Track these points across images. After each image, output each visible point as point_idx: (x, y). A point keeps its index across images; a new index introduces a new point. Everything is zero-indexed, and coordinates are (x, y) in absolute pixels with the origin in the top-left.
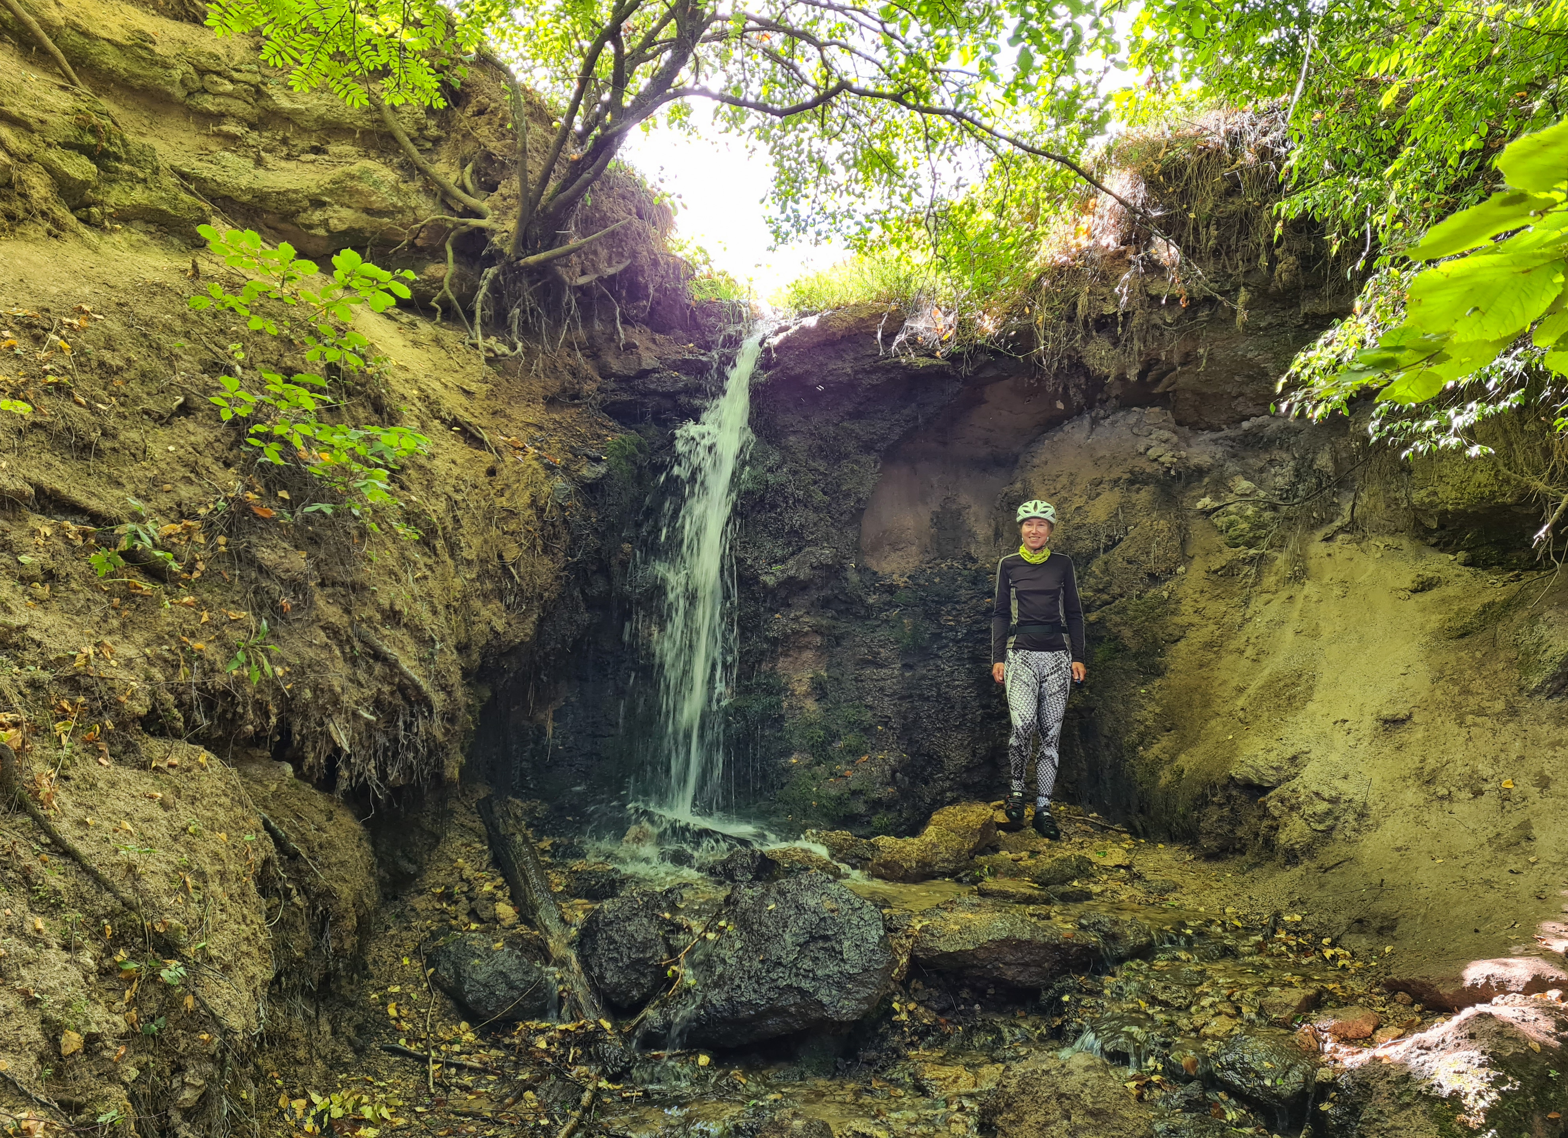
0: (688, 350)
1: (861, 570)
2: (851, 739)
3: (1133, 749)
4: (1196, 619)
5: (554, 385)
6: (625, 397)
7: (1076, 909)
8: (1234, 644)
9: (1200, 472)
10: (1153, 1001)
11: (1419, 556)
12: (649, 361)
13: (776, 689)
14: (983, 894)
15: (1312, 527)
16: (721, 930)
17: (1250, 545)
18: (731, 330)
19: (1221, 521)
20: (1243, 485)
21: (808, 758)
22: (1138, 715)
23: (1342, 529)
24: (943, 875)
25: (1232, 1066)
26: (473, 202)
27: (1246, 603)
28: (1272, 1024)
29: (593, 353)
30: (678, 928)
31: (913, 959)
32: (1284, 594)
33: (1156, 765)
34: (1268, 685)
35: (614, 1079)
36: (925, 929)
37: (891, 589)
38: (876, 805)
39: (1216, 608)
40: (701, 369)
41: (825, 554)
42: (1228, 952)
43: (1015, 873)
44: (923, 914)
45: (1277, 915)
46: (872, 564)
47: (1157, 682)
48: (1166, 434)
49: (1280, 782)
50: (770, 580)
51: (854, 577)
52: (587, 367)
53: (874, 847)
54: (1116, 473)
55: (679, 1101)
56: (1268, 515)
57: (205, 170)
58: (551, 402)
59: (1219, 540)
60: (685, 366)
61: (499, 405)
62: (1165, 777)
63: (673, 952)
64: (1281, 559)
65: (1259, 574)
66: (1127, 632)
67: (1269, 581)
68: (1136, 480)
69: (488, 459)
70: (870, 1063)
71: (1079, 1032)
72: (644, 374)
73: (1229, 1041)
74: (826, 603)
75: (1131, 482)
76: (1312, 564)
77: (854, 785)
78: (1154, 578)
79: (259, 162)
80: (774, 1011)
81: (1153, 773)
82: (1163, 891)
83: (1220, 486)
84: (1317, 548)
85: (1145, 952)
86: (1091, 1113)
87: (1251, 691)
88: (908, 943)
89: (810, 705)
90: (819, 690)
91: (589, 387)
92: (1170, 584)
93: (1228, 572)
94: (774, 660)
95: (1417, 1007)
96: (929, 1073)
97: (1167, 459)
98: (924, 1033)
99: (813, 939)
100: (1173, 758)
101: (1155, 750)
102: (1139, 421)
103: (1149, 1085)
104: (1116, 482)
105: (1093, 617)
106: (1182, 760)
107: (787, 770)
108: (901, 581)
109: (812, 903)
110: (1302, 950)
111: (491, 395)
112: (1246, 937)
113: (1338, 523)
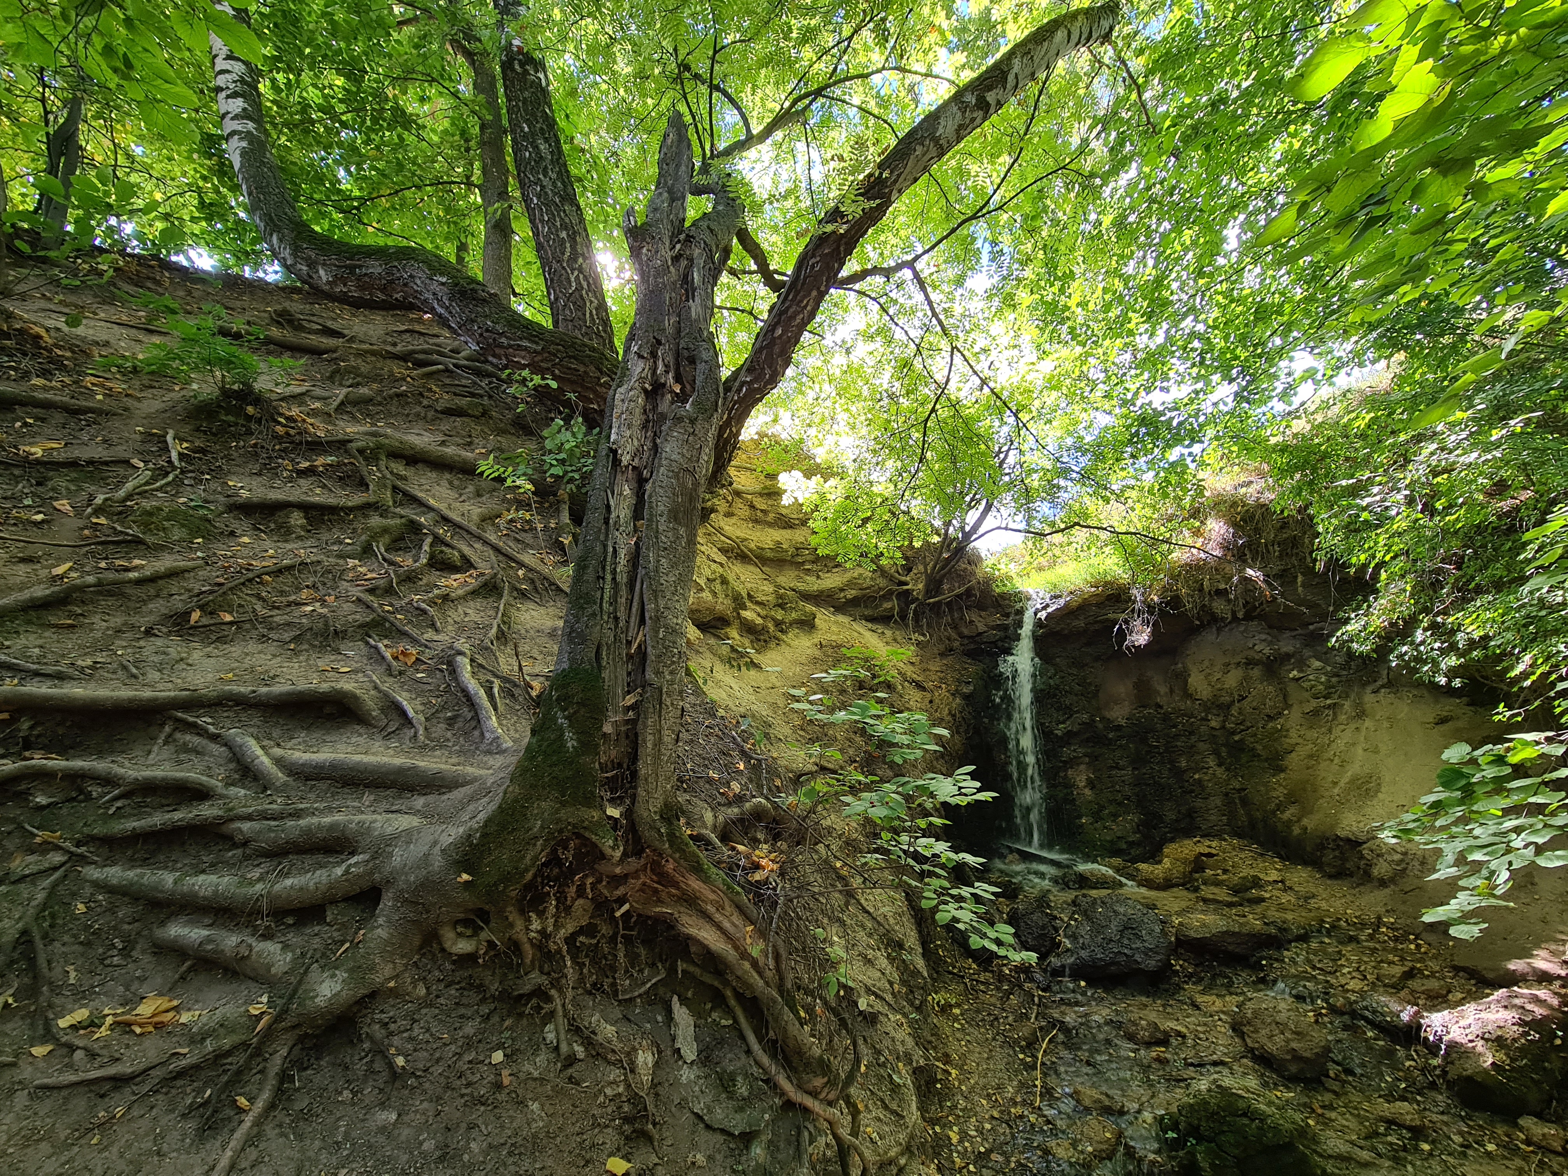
0: (997, 619)
1: (1103, 719)
2: (1112, 809)
3: (1273, 813)
4: (1300, 741)
5: (942, 647)
6: (972, 646)
7: (1259, 909)
8: (1326, 756)
9: (1288, 656)
10: (1314, 968)
11: (1437, 702)
12: (981, 628)
13: (1069, 785)
14: (1205, 901)
15: (1364, 685)
16: (1076, 920)
17: (1326, 697)
18: (1018, 606)
19: (1306, 685)
20: (1317, 664)
21: (1091, 820)
22: (1274, 794)
23: (1383, 686)
24: (1177, 885)
25: (1366, 1008)
26: (903, 578)
27: (1330, 731)
28: (1385, 986)
29: (955, 627)
30: (1055, 918)
31: (1177, 938)
32: (1353, 726)
33: (1289, 824)
34: (1352, 781)
35: (1043, 990)
36: (1180, 924)
37: (1119, 728)
38: (1131, 844)
39: (1313, 734)
40: (1005, 628)
41: (1085, 717)
42: (1352, 939)
43: (1218, 884)
44: (1179, 914)
45: (1379, 918)
46: (1108, 714)
47: (1282, 775)
48: (1263, 637)
49: (1368, 840)
50: (1059, 733)
51: (1100, 726)
52: (954, 635)
53: (1138, 870)
54: (1238, 659)
55: (1077, 1004)
56: (1334, 680)
57: (801, 586)
58: (942, 655)
59: (1306, 695)
60: (998, 627)
61: (924, 665)
62: (1296, 831)
63: (1056, 930)
64: (1347, 705)
65: (1335, 714)
66: (1259, 747)
67: (1342, 718)
68: (1250, 663)
69: (929, 695)
70: (1166, 991)
71: (1275, 982)
72: (980, 634)
73: (1362, 994)
74: (1088, 740)
75: (1247, 664)
76: (1367, 706)
77: (1119, 834)
78: (1270, 718)
79: (818, 577)
80: (1113, 963)
81: (1289, 827)
82: (1306, 898)
83: (1301, 665)
84: (1369, 698)
85: (1304, 938)
86: (1294, 1033)
87: (1342, 784)
88: (1174, 930)
89: (1087, 792)
90: (1091, 784)
91: (956, 644)
92: (1281, 721)
93: (1316, 713)
94: (1066, 771)
95: (1473, 982)
96: (1200, 999)
97: (1267, 651)
98: (1190, 976)
99: (1126, 928)
100: (1299, 821)
101: (1287, 815)
102: (1245, 631)
103: (1321, 1014)
104: (1238, 664)
105: (1237, 738)
106: (1305, 821)
107: (1082, 825)
108: (1123, 722)
109: (1122, 910)
110: (1396, 939)
111: (921, 661)
112: (1361, 930)
113: (1380, 683)
